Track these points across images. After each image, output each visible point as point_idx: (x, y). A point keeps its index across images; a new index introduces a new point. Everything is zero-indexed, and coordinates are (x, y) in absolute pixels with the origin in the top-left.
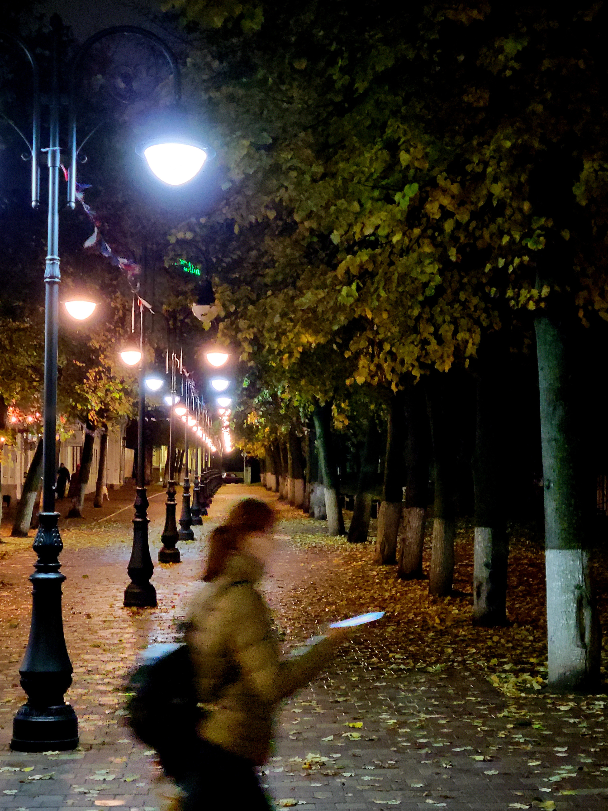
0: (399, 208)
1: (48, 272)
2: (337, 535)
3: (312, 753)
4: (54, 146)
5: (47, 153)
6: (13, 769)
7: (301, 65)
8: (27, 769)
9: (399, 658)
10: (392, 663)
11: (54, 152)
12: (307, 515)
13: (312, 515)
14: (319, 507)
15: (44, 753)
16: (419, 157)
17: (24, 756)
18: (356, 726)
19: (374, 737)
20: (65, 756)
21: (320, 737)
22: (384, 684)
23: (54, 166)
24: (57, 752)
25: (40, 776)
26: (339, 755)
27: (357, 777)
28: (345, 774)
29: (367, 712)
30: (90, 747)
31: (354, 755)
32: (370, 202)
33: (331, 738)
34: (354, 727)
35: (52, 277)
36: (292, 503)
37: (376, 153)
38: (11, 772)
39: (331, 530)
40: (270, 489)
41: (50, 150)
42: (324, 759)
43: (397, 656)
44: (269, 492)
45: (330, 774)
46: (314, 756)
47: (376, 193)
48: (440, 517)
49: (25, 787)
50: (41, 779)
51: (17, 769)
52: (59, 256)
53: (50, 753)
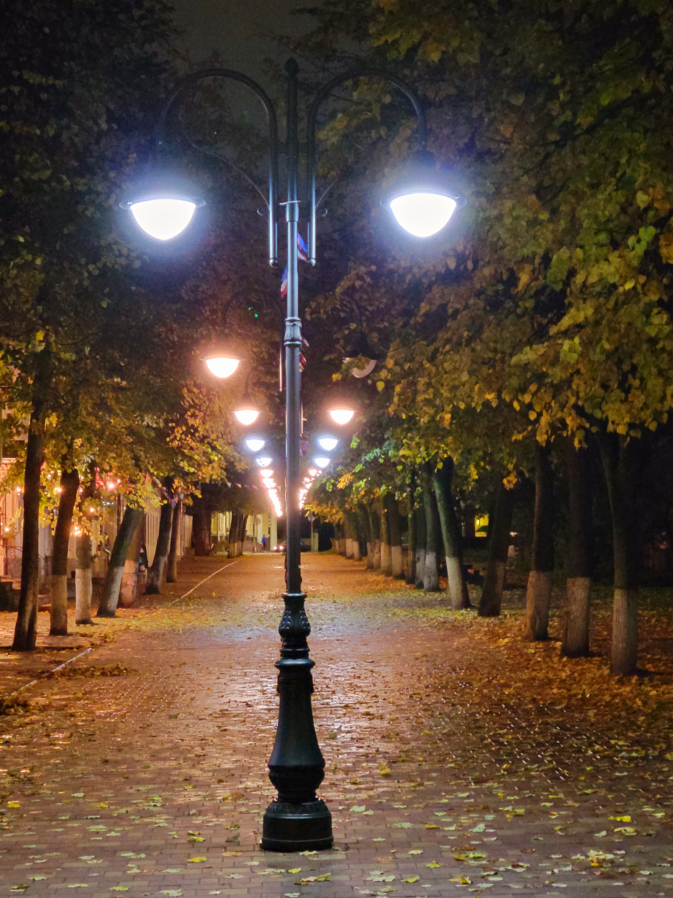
0: (634, 253)
1: (288, 333)
2: (461, 609)
3: (595, 850)
4: (292, 199)
5: (285, 206)
6: (279, 871)
7: (518, 100)
8: (294, 871)
9: (624, 746)
10: (621, 751)
11: (292, 206)
12: (413, 586)
13: (420, 586)
14: (429, 577)
15: (301, 853)
16: (659, 197)
17: (281, 857)
18: (624, 821)
19: (651, 832)
20: (324, 857)
21: (592, 832)
22: (626, 774)
23: (292, 220)
24: (315, 852)
25: (315, 878)
26: (623, 852)
27: (657, 876)
28: (643, 872)
29: (626, 804)
30: (347, 847)
31: (640, 852)
32: (594, 248)
33: (604, 833)
34: (621, 821)
35: (293, 340)
36: (388, 573)
37: (610, 195)
38: (277, 874)
39: (454, 603)
40: (351, 557)
41: (287, 203)
42: (610, 856)
43: (621, 743)
44: (351, 561)
45: (627, 872)
46: (596, 853)
47: (603, 237)
48: (621, 588)
49: (304, 890)
50: (316, 880)
51: (283, 871)
52: (299, 316)
53: (307, 853)
